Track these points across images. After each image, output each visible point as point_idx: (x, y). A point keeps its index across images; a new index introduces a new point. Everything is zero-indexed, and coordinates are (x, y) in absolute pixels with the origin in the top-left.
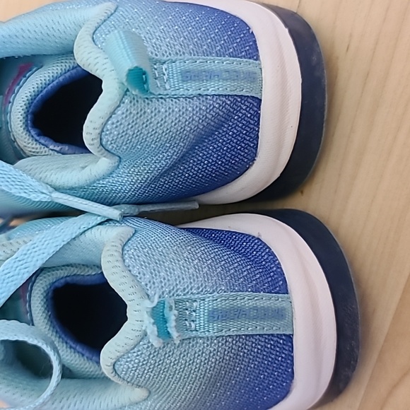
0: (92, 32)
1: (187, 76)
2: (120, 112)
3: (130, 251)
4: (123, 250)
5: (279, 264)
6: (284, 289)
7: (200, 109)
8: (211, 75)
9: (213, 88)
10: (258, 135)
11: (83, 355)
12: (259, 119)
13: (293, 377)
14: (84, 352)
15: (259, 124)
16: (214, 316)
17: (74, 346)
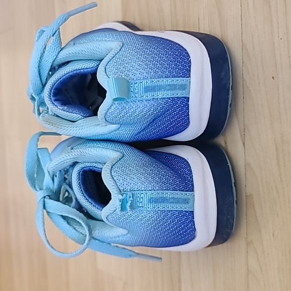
0: (106, 64)
1: (147, 89)
2: (113, 108)
3: (115, 168)
4: (112, 168)
5: (192, 176)
6: (192, 189)
7: (154, 105)
8: (160, 88)
9: (161, 95)
10: (188, 114)
11: (91, 204)
12: (188, 106)
13: (195, 230)
14: (92, 202)
15: (188, 108)
16: (151, 200)
17: (88, 198)
